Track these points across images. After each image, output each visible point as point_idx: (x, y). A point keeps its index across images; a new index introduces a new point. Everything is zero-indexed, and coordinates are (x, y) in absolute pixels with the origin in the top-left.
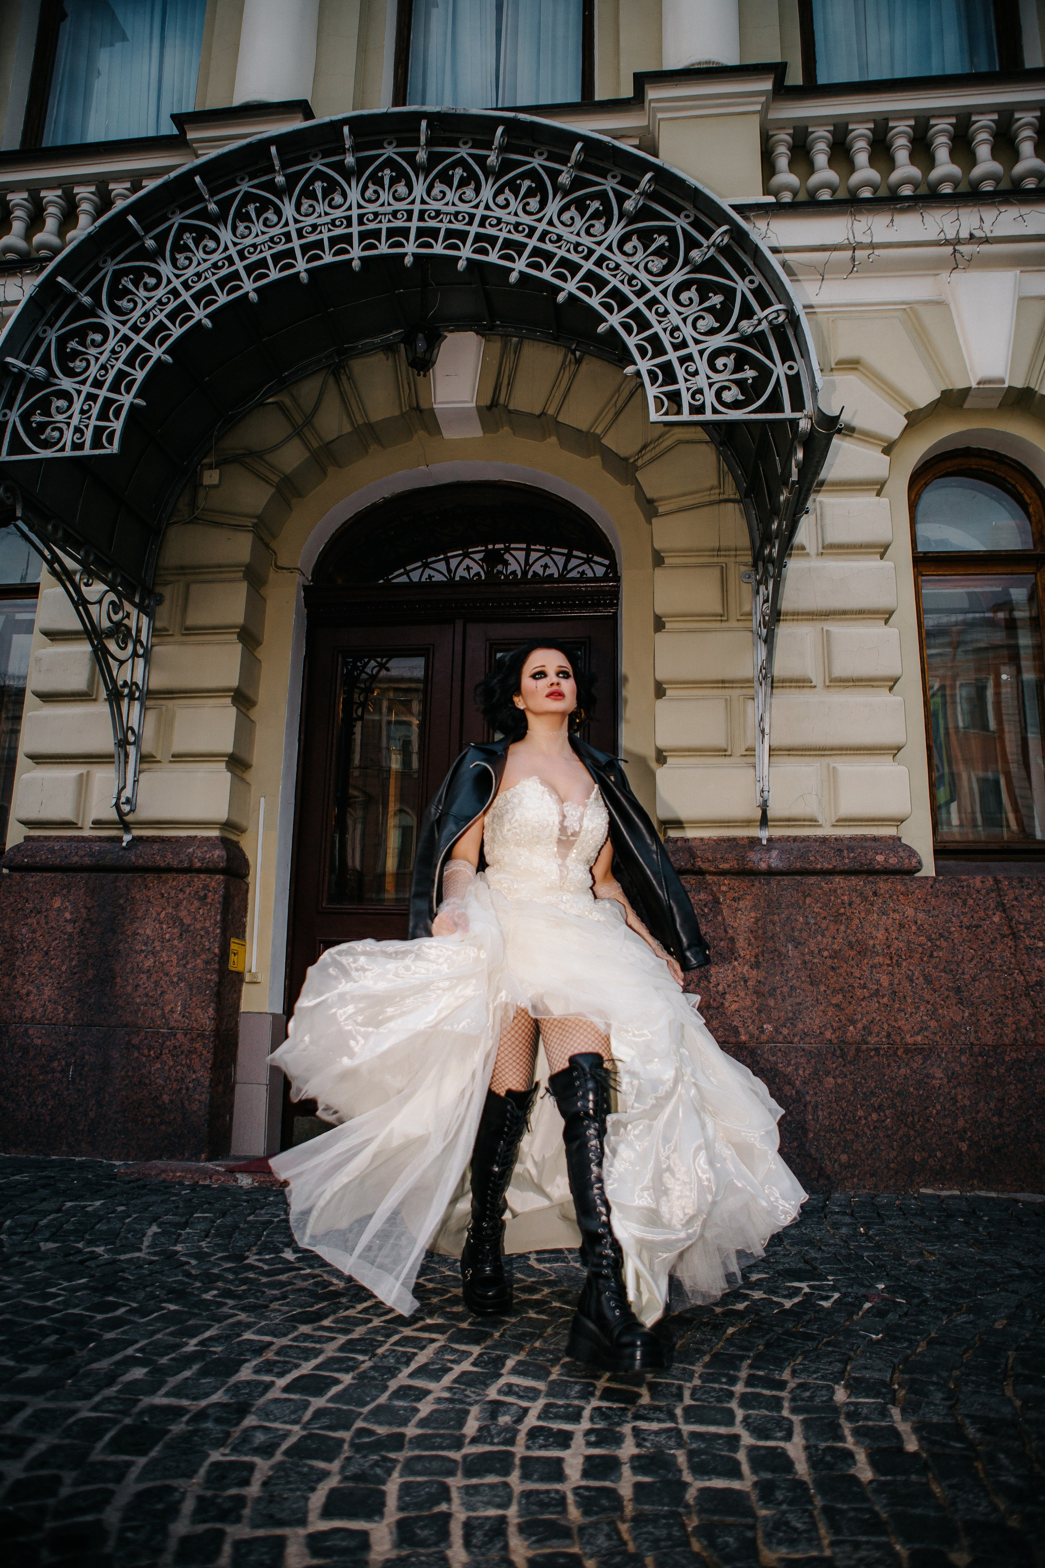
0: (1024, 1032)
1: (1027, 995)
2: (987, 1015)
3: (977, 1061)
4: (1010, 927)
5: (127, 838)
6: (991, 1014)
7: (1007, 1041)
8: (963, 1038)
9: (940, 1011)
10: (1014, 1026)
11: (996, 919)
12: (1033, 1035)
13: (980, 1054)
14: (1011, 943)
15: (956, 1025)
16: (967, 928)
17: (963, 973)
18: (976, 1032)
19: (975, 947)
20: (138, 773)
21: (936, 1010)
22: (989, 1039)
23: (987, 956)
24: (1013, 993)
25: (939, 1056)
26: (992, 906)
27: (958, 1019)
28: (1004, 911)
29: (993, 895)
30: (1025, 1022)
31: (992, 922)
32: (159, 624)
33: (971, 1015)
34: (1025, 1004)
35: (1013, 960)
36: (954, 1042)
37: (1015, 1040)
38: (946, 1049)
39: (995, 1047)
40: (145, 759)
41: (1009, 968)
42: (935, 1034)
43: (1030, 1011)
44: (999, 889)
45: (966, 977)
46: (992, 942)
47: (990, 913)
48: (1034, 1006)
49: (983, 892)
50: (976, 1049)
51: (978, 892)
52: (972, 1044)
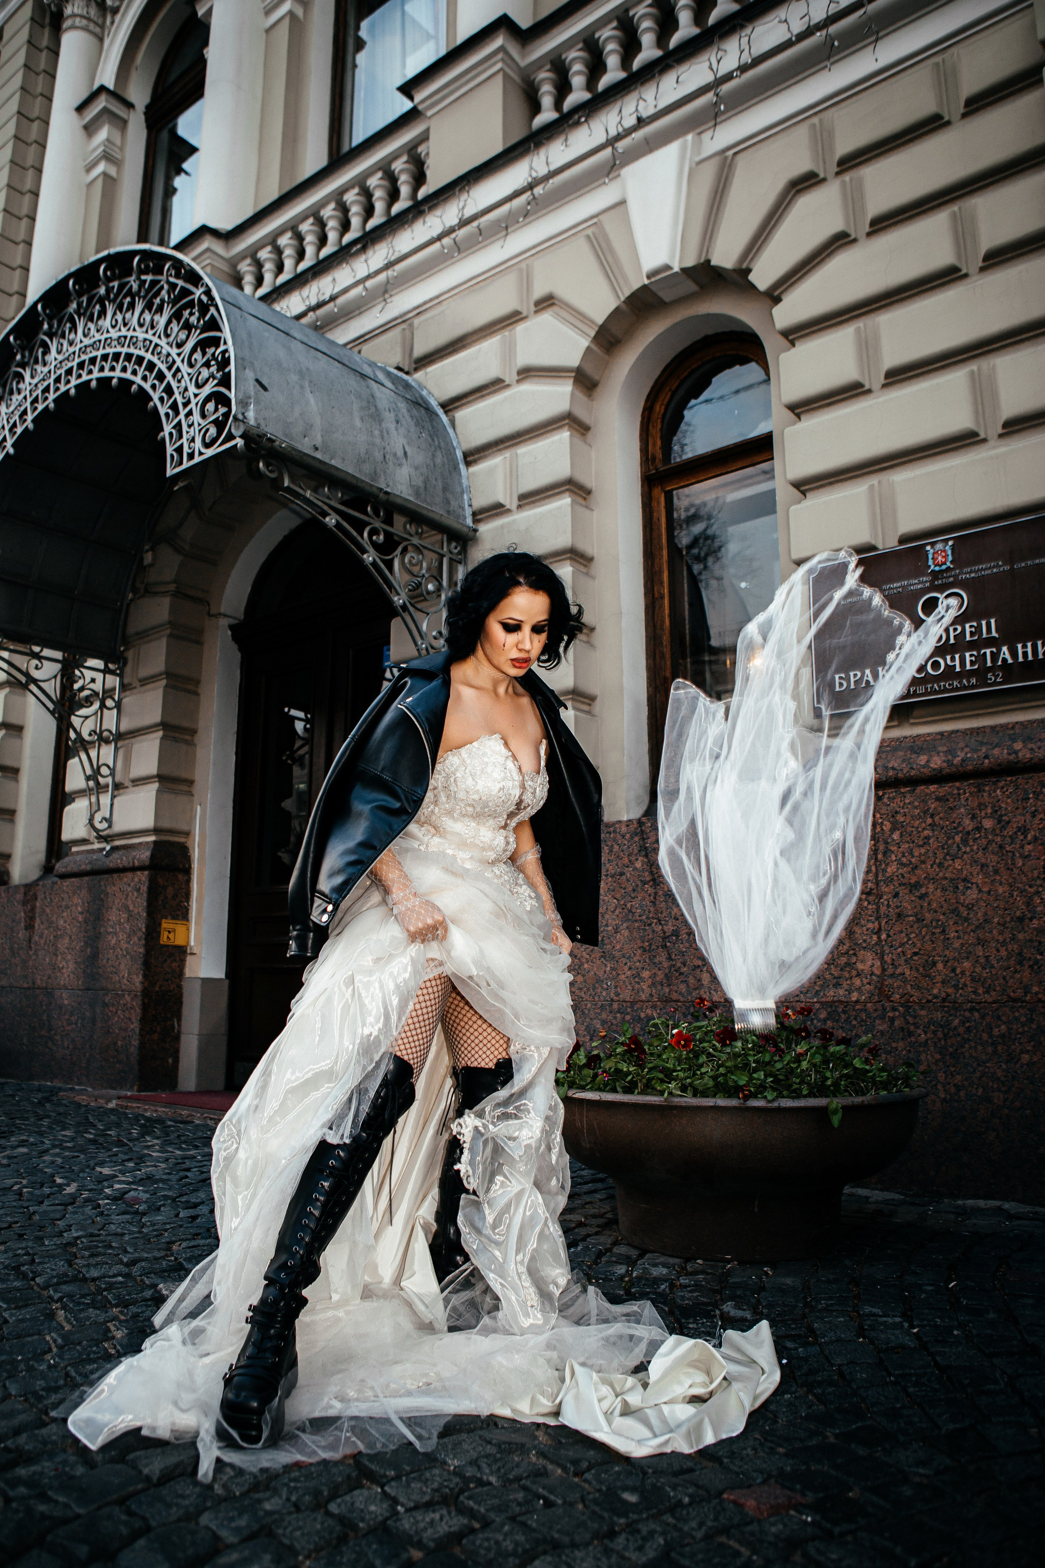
0: (659, 987)
1: (664, 947)
2: (626, 968)
3: (615, 1018)
4: (651, 873)
5: (108, 848)
6: (630, 969)
7: (643, 997)
8: (604, 993)
9: (586, 966)
10: (650, 981)
11: (638, 865)
12: (667, 990)
13: (619, 1012)
14: (651, 891)
15: (599, 981)
16: (612, 876)
17: (607, 925)
18: (616, 987)
19: (618, 896)
20: (113, 797)
21: (582, 964)
22: (626, 995)
23: (629, 905)
24: (650, 945)
25: (583, 1013)
26: (636, 851)
27: (601, 974)
28: (646, 856)
29: (636, 839)
30: (660, 975)
31: (635, 869)
32: (126, 681)
33: (612, 969)
34: (662, 957)
35: (652, 909)
36: (597, 998)
37: (651, 995)
38: (589, 1005)
39: (633, 1003)
40: (117, 786)
41: (648, 918)
42: (581, 989)
43: (666, 964)
44: (642, 832)
45: (610, 928)
46: (634, 890)
47: (633, 859)
48: (670, 958)
49: (628, 836)
50: (615, 1006)
51: (623, 837)
52: (612, 1000)
